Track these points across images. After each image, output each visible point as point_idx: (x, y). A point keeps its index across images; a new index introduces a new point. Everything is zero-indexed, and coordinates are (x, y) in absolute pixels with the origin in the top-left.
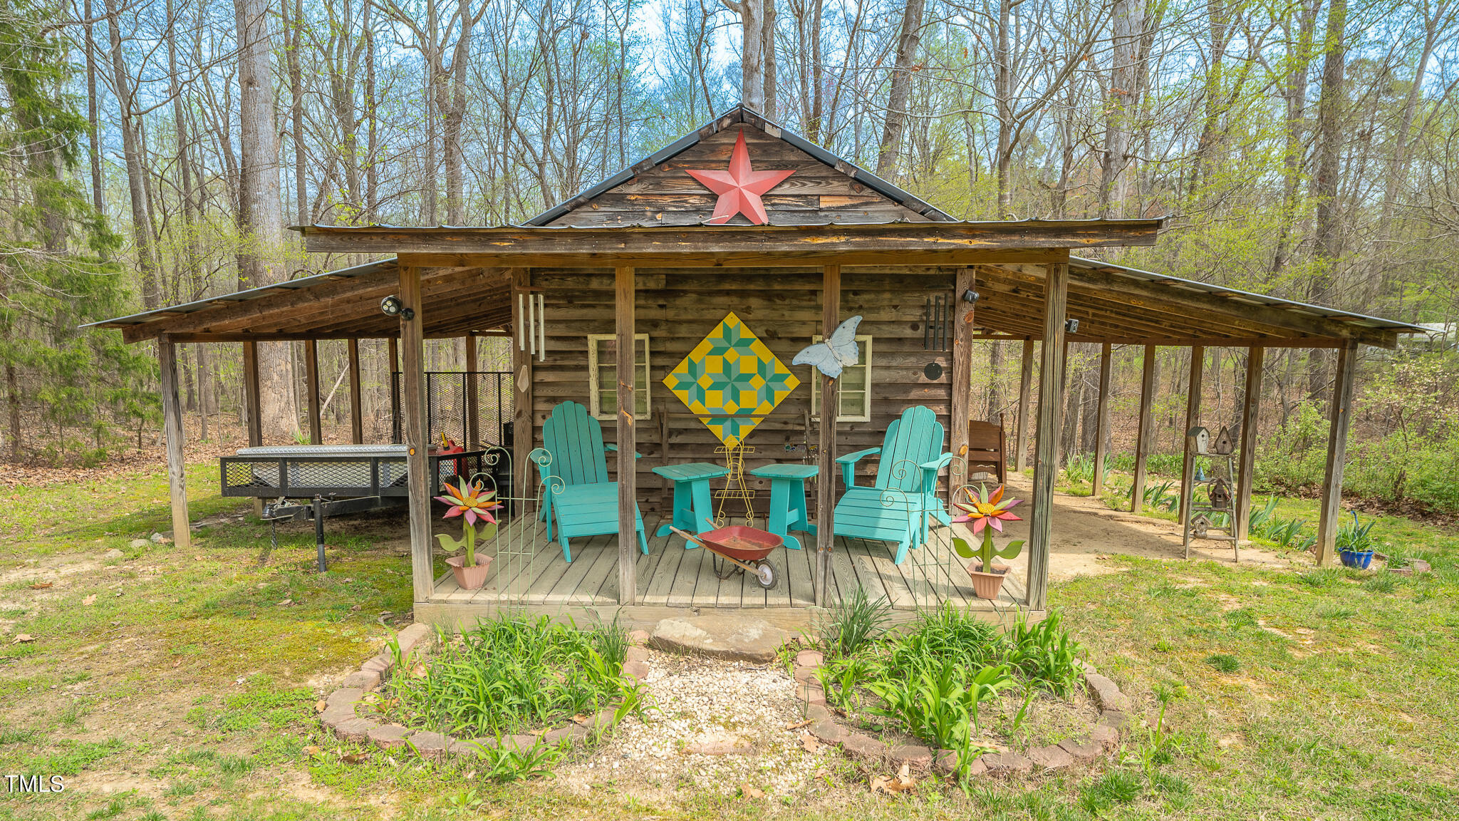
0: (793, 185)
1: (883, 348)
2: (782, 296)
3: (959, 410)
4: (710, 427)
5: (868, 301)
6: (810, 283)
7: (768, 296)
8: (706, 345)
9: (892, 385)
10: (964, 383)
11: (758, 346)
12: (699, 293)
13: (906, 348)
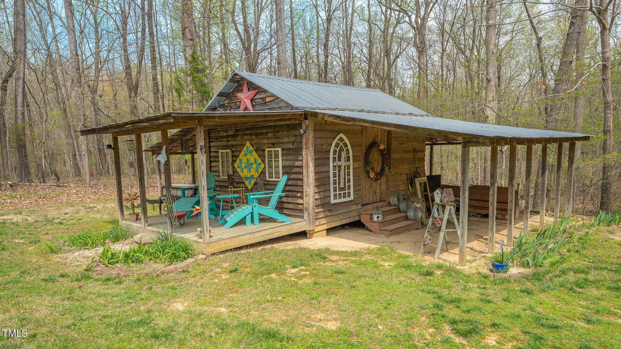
0: (259, 94)
1: (285, 152)
2: (260, 134)
3: (305, 177)
4: (245, 181)
5: (281, 135)
6: (266, 129)
7: (256, 135)
8: (243, 153)
9: (288, 166)
10: (306, 166)
11: (254, 153)
12: (241, 135)
13: (291, 152)
